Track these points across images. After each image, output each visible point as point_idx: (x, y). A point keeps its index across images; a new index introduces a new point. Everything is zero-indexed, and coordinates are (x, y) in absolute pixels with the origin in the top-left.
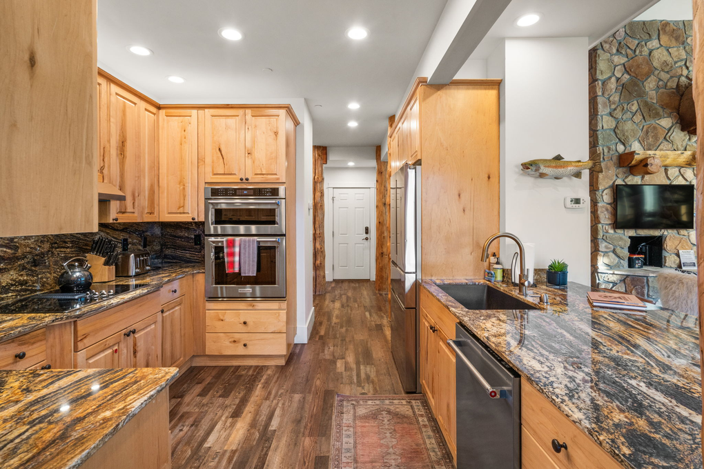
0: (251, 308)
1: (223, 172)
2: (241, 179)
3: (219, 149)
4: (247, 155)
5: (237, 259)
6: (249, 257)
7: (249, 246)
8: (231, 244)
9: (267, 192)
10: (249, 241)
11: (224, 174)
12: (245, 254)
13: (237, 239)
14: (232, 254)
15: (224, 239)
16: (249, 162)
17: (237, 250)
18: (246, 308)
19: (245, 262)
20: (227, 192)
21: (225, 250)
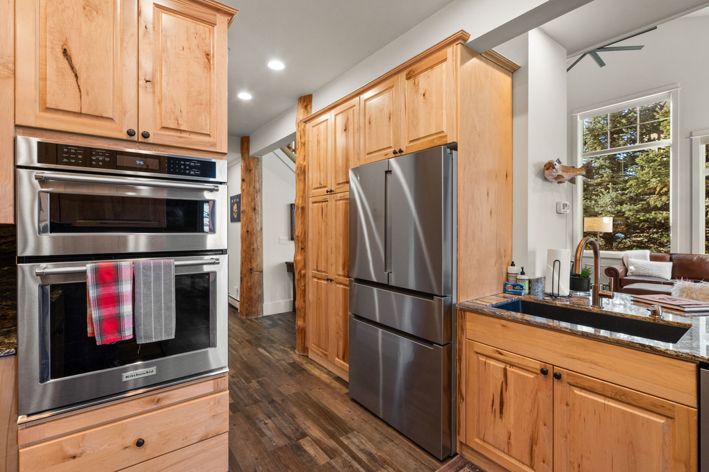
0: (154, 406)
1: (77, 110)
2: (131, 133)
3: (65, 52)
4: (142, 82)
5: (127, 309)
6: (158, 301)
7: (157, 278)
8: (108, 278)
9: (191, 168)
10: (157, 267)
11: (80, 114)
12: (147, 296)
13: (126, 264)
14: (112, 300)
15: (88, 267)
16: (146, 100)
17: (126, 288)
18: (140, 410)
19: (148, 315)
20: (86, 157)
21: (92, 293)
